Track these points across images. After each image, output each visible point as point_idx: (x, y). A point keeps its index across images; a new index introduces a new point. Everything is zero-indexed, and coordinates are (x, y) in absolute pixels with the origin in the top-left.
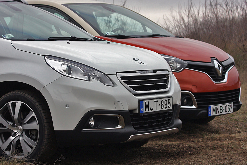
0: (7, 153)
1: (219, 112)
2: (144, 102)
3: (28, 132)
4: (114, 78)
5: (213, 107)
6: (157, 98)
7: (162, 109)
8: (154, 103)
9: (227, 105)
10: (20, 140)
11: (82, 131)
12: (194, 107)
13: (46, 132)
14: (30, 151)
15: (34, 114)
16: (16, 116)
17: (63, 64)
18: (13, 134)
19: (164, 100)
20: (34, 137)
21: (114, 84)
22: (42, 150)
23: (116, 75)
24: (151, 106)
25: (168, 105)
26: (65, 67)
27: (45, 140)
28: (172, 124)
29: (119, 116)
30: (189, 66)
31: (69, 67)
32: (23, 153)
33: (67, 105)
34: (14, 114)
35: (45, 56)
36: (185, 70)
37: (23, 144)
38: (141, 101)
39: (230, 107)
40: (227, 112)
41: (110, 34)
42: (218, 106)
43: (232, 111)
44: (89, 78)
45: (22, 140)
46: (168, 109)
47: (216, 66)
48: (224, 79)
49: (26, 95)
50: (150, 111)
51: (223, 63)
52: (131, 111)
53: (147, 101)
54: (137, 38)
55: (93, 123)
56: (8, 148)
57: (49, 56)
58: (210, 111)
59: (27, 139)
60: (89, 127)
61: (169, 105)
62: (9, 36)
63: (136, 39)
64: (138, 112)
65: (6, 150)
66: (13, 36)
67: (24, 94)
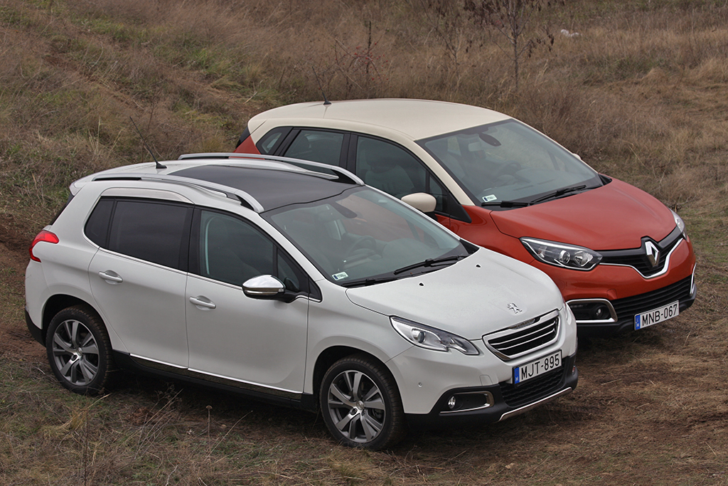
0: (346, 434)
1: (653, 320)
2: (520, 368)
3: (372, 412)
4: (479, 344)
5: (643, 315)
6: (538, 359)
7: (546, 369)
8: (535, 366)
9: (668, 307)
10: (361, 419)
11: (441, 415)
12: (611, 320)
13: (394, 414)
14: (374, 435)
15: (378, 390)
16: (355, 389)
17: (415, 330)
18: (351, 411)
19: (549, 357)
20: (379, 416)
21: (480, 353)
22: (390, 435)
23: (482, 339)
24: (529, 371)
25: (555, 363)
26: (417, 333)
27: (394, 424)
28: (562, 383)
29: (486, 393)
30: (606, 259)
31: (422, 332)
32: (364, 434)
33: (419, 384)
34: (352, 386)
35: (390, 317)
36: (599, 266)
37: (365, 426)
38: (515, 369)
39: (673, 309)
40: (669, 318)
41: (489, 200)
42: (651, 312)
43: (677, 313)
44: (447, 348)
45: (363, 420)
46: (555, 367)
47: (649, 252)
48: (663, 268)
49: (368, 365)
50: (529, 377)
51: (660, 244)
52: (502, 383)
53: (524, 367)
54: (531, 204)
55: (454, 403)
56: (346, 429)
57: (396, 318)
58: (639, 322)
59: (370, 419)
60: (448, 408)
61: (557, 362)
62: (342, 276)
63: (529, 208)
64: (511, 382)
65: (342, 431)
66: (347, 276)
67: (365, 363)
